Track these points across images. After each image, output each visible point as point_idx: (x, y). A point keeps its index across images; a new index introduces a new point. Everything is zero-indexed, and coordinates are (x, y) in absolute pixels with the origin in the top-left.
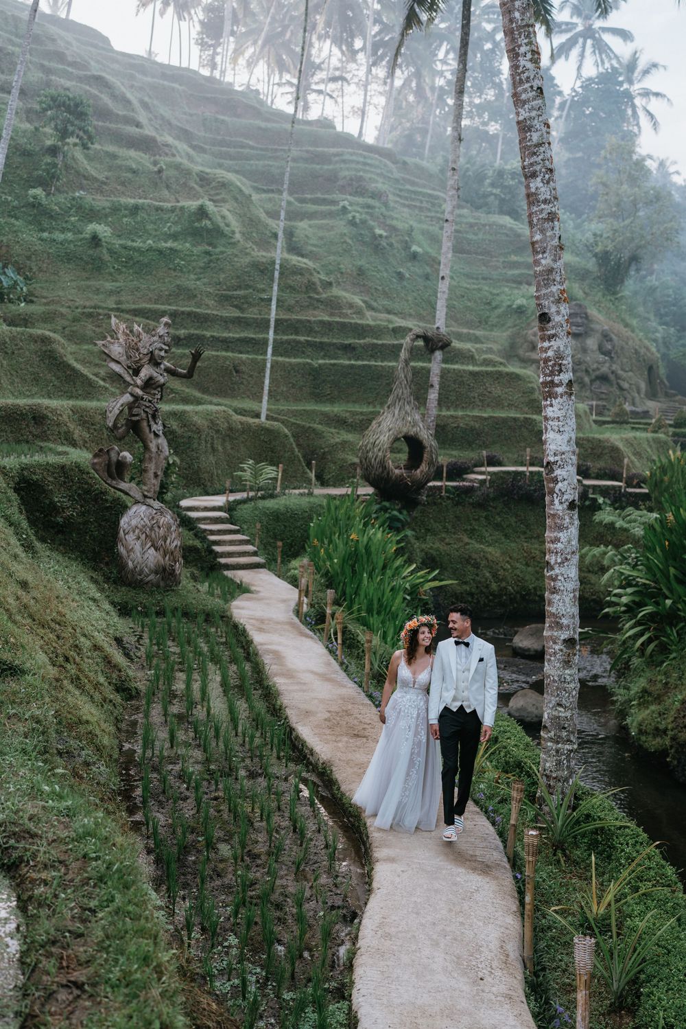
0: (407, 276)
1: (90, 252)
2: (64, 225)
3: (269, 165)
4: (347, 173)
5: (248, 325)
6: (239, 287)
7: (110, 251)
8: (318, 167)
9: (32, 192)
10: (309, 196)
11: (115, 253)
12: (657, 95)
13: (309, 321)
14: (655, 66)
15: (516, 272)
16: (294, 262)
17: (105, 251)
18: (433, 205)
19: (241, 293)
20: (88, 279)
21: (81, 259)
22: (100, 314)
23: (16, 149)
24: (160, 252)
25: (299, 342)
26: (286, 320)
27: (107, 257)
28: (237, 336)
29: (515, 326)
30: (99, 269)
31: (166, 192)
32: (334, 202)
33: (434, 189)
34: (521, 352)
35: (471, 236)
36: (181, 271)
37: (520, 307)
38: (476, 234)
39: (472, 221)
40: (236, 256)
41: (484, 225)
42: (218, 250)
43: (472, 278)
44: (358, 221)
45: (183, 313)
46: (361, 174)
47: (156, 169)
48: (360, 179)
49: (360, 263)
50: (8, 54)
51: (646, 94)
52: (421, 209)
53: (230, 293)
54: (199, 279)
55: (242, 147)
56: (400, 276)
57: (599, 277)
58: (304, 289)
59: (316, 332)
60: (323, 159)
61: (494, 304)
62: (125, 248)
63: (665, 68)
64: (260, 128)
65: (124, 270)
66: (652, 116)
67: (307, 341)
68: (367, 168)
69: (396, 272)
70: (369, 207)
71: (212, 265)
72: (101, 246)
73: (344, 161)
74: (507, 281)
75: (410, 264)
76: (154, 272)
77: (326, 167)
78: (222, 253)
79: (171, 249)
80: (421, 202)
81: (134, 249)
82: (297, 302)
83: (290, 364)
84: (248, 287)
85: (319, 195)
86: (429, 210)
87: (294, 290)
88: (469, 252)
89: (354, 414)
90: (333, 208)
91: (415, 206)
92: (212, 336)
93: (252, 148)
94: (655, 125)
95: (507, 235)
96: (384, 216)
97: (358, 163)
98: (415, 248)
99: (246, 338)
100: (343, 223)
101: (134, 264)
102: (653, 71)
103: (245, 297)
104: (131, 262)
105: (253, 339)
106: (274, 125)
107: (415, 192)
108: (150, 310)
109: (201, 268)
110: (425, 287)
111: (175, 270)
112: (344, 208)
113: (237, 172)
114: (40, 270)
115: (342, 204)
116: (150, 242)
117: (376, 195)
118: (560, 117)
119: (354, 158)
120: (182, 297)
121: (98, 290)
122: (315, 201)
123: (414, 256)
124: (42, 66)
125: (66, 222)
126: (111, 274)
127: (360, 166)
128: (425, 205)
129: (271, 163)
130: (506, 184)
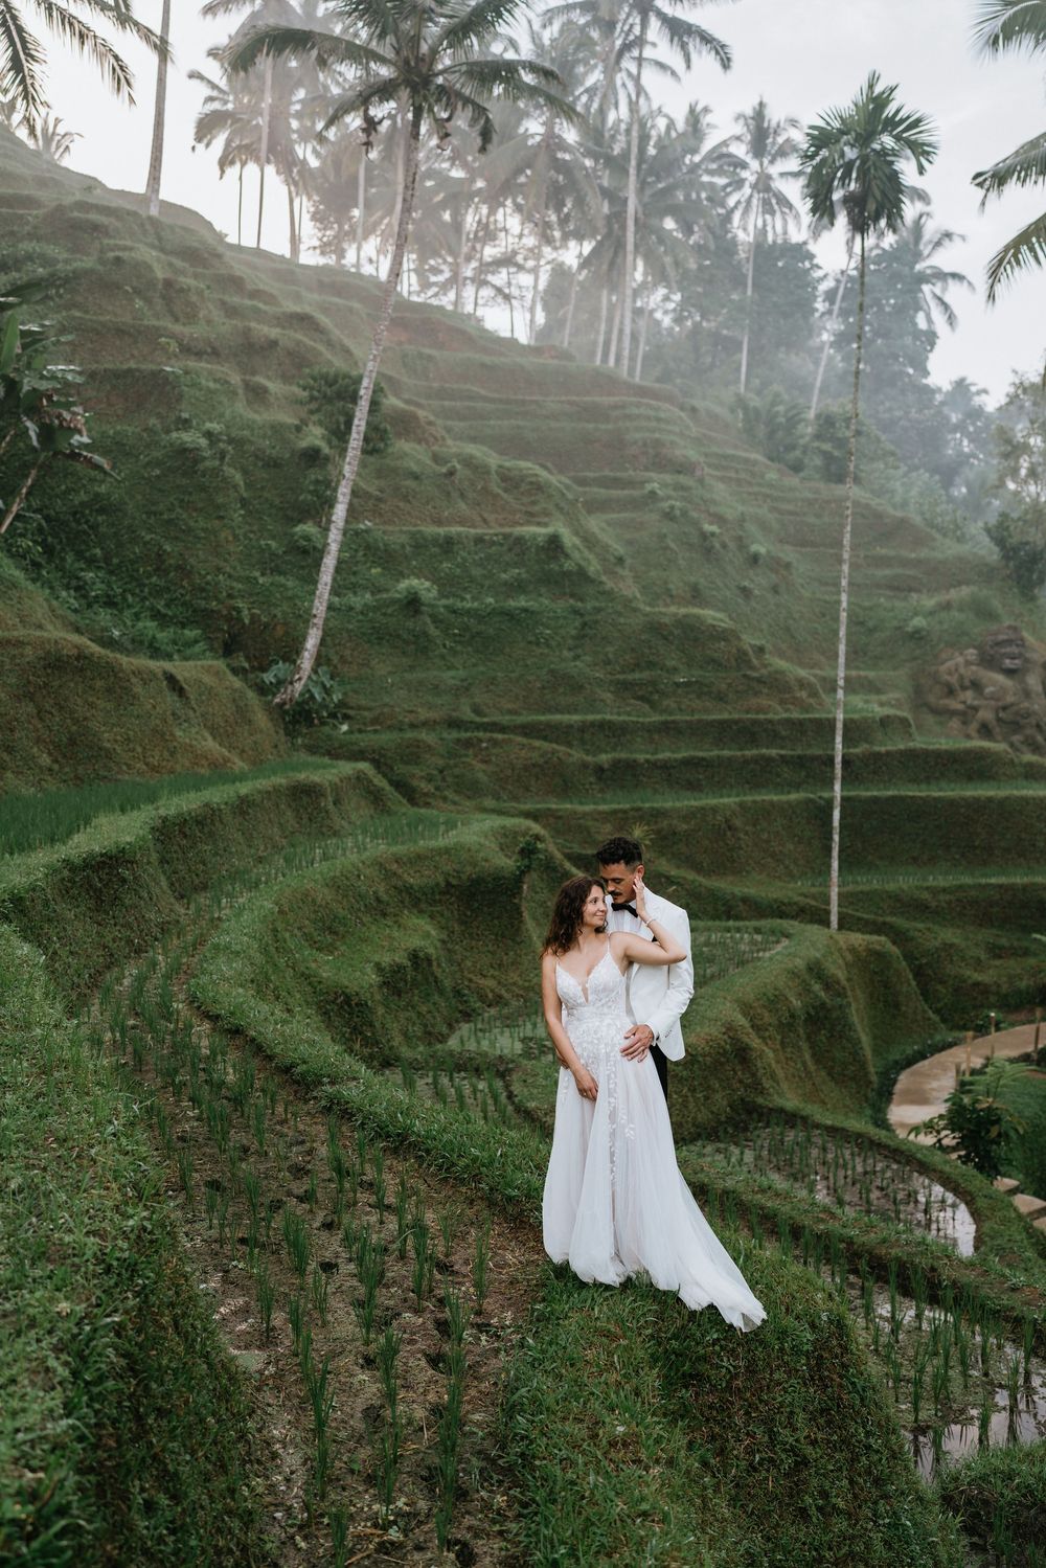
0: (756, 592)
1: (410, 624)
2: (353, 579)
3: (518, 427)
4: (638, 436)
5: (680, 732)
6: (637, 666)
7: (436, 619)
8: (591, 426)
9: (300, 528)
10: (591, 475)
11: (441, 621)
12: (955, 276)
13: (770, 721)
14: (948, 235)
15: (888, 572)
16: (710, 621)
17: (428, 620)
18: (753, 474)
19: (645, 675)
20: (412, 668)
21: (399, 636)
22: (481, 741)
23: (257, 457)
24: (509, 615)
25: (769, 760)
26: (736, 722)
27: (432, 630)
28: (679, 756)
29: (915, 659)
30: (424, 651)
31: (462, 506)
32: (630, 484)
33: (736, 447)
34: (932, 699)
35: (811, 519)
36: (548, 646)
37: (917, 631)
38: (818, 516)
39: (810, 496)
40: (620, 614)
41: (828, 502)
42: (589, 606)
43: (827, 584)
44: (678, 513)
45: (592, 724)
46: (657, 435)
47: (444, 470)
48: (658, 443)
49: (692, 579)
50: (182, 290)
51: (941, 276)
52: (739, 482)
53: (630, 677)
54: (577, 657)
55: (471, 398)
56: (746, 592)
57: (1009, 577)
58: (734, 663)
59: (783, 738)
60: (594, 413)
61: (871, 624)
62: (454, 612)
63: (963, 238)
64: (483, 365)
65: (459, 648)
66: (946, 306)
67: (782, 756)
68: (663, 426)
69: (739, 587)
70: (683, 488)
71: (588, 631)
72: (422, 613)
73: (628, 417)
74: (878, 586)
75: (751, 572)
76: (507, 650)
77: (603, 427)
78: (598, 610)
79: (525, 610)
80: (737, 471)
81: (468, 612)
82: (730, 685)
83: (788, 803)
84: (651, 665)
85: (607, 472)
86: (750, 484)
87: (720, 665)
88: (813, 544)
89: (934, 891)
90: (636, 493)
91: (730, 479)
92: (647, 761)
93: (485, 399)
94: (951, 319)
95: (863, 516)
96: (705, 501)
97: (648, 418)
98: (754, 548)
99: (693, 758)
100: (654, 516)
101: (473, 637)
102: (946, 242)
103: (653, 683)
104: (468, 635)
105: (703, 759)
106: (503, 359)
107: (726, 457)
108: (548, 725)
109: (573, 637)
110: (778, 605)
111: (538, 644)
112: (653, 493)
113: (473, 440)
114: (343, 660)
115: (648, 487)
116: (490, 600)
117: (684, 468)
118: (830, 312)
119: (642, 410)
120: (561, 690)
121: (437, 687)
122: (604, 483)
123: (755, 559)
124: (223, 303)
125: (355, 573)
126: (443, 657)
127: (654, 424)
128: (743, 475)
129: (521, 423)
130: (840, 435)
